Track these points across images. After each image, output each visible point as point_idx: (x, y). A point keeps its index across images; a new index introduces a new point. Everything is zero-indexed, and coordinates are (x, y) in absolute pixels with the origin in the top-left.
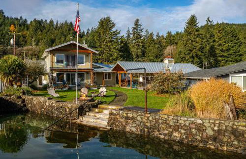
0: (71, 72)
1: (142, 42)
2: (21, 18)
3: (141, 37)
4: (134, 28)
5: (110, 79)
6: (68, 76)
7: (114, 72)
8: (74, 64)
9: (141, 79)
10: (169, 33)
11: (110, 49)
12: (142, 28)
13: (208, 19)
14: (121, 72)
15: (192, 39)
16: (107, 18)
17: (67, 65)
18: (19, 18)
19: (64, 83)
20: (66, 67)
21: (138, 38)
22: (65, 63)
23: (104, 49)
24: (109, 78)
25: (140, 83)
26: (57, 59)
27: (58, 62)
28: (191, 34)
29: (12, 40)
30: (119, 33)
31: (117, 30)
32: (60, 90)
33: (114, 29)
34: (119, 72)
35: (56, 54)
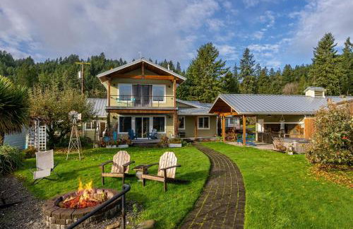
0: (142, 114)
1: (254, 79)
2: (121, 60)
3: (251, 72)
4: (243, 61)
5: (208, 127)
6: (138, 121)
7: (214, 114)
8: (147, 101)
9: (260, 128)
10: (288, 67)
11: (212, 86)
12: (253, 60)
13: (348, 41)
14: (226, 114)
15: (327, 68)
16: (208, 44)
17: (137, 102)
18: (118, 60)
19: (131, 134)
20: (135, 105)
21: (247, 74)
22: (132, 99)
23: (204, 86)
24: (206, 125)
25: (260, 134)
26: (120, 92)
27: (123, 97)
28: (325, 61)
29: (79, 73)
30: (224, 65)
31: (221, 61)
32: (115, 147)
33: (217, 60)
34: (221, 115)
35: (119, 85)
